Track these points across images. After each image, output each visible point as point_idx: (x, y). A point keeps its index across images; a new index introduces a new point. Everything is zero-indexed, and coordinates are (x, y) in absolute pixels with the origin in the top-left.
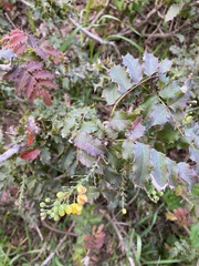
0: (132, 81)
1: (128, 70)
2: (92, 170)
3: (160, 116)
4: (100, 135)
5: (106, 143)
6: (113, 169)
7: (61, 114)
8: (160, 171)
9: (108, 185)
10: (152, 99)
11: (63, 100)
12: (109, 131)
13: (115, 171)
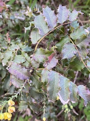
0: (49, 27)
1: (46, 20)
2: (20, 90)
3: (69, 52)
4: (27, 65)
5: (31, 71)
6: (36, 89)
7: (4, 48)
8: (65, 91)
9: (33, 100)
10: (65, 39)
11: (6, 37)
12: (33, 62)
13: (38, 91)
